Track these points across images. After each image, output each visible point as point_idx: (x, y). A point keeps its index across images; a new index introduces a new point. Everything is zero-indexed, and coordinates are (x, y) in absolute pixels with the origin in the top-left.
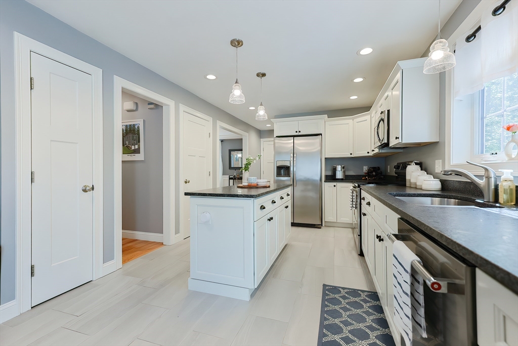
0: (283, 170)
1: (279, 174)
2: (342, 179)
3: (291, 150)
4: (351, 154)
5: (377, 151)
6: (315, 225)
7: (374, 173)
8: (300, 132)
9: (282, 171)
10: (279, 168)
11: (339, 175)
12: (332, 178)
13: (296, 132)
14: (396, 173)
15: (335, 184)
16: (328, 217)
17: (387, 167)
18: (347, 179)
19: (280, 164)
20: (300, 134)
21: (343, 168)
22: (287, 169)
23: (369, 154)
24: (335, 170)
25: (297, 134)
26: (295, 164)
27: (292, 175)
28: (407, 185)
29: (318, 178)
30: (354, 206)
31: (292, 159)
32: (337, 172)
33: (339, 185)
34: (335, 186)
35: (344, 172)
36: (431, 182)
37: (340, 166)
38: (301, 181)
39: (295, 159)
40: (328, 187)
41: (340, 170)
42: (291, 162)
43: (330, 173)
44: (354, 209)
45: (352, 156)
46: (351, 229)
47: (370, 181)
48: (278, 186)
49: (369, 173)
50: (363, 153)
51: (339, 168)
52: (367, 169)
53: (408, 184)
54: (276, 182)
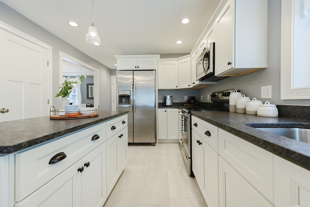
0: (124, 98)
1: (120, 102)
2: (171, 106)
3: (131, 82)
4: (177, 87)
5: (198, 83)
6: (151, 143)
7: (192, 101)
8: (138, 67)
9: (124, 100)
10: (121, 97)
11: (168, 103)
12: (163, 105)
13: (136, 67)
14: (212, 100)
15: (166, 109)
16: (161, 135)
17: (201, 97)
18: (174, 105)
19: (122, 93)
20: (138, 69)
21: (171, 97)
22: (128, 97)
23: (190, 87)
24: (165, 99)
25: (136, 69)
26: (134, 94)
27: (132, 103)
28: (230, 111)
29: (153, 105)
30: (184, 129)
31: (131, 90)
32: (167, 100)
33: (169, 110)
34: (165, 111)
35: (172, 100)
36: (268, 108)
37: (169, 96)
38: (139, 107)
39: (134, 90)
40: (160, 112)
41: (169, 98)
42: (131, 92)
43: (161, 101)
44: (184, 132)
45: (177, 88)
46: (177, 144)
47: (190, 107)
48: (119, 112)
49: (189, 101)
50: (186, 86)
51: (168, 97)
52: (187, 98)
53: (231, 109)
54: (118, 108)
